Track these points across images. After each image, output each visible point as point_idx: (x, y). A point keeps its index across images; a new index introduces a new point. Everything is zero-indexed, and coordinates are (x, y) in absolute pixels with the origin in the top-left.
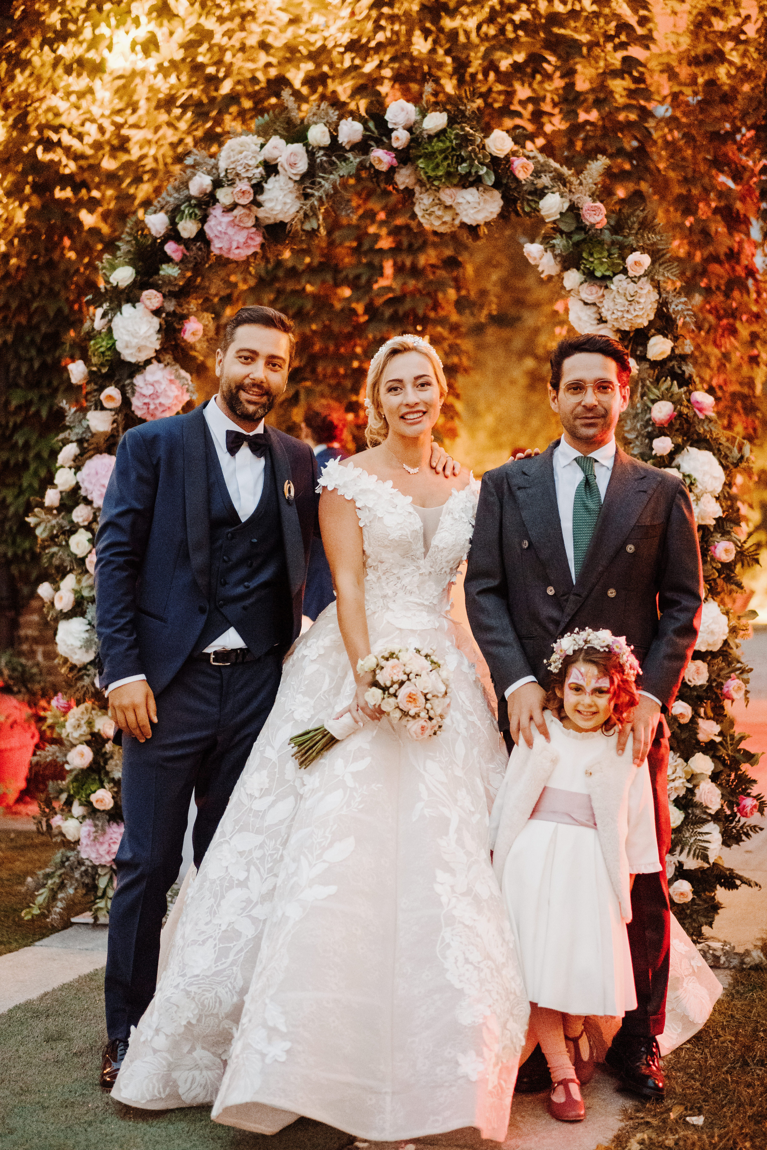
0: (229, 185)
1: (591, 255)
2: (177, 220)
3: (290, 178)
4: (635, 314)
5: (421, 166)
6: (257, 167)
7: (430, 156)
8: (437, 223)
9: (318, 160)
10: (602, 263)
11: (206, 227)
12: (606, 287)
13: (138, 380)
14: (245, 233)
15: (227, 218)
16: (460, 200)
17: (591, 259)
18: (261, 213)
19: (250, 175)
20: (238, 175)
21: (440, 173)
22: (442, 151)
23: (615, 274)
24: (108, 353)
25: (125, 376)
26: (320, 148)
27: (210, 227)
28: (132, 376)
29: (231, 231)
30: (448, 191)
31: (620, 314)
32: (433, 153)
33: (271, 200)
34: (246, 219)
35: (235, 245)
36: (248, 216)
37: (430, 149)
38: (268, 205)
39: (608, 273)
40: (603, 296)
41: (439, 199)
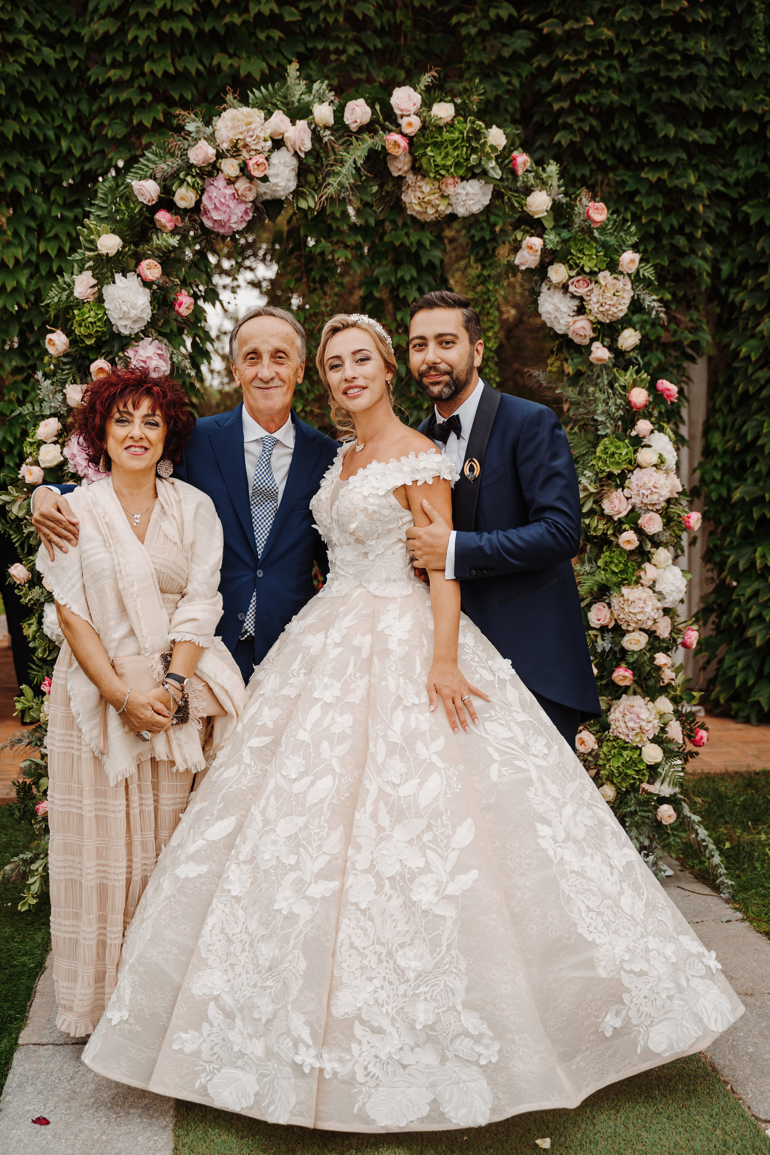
0: (232, 156)
1: (581, 251)
2: (174, 188)
3: (296, 154)
4: (620, 308)
5: (430, 154)
6: (265, 140)
7: (437, 145)
8: (431, 211)
9: (326, 139)
10: (591, 259)
11: (205, 198)
12: (597, 282)
13: (130, 353)
14: (242, 207)
15: (229, 191)
16: (460, 191)
17: (580, 255)
18: (263, 188)
19: (259, 148)
20: (246, 146)
21: (449, 163)
22: (452, 142)
23: (600, 270)
24: (99, 324)
25: (116, 349)
26: (326, 127)
27: (210, 198)
28: (123, 349)
29: (232, 204)
30: (451, 181)
31: (607, 307)
32: (442, 143)
33: (277, 176)
34: (248, 193)
35: (234, 219)
36: (250, 190)
37: (440, 139)
38: (272, 180)
39: (596, 269)
40: (591, 290)
41: (439, 188)
